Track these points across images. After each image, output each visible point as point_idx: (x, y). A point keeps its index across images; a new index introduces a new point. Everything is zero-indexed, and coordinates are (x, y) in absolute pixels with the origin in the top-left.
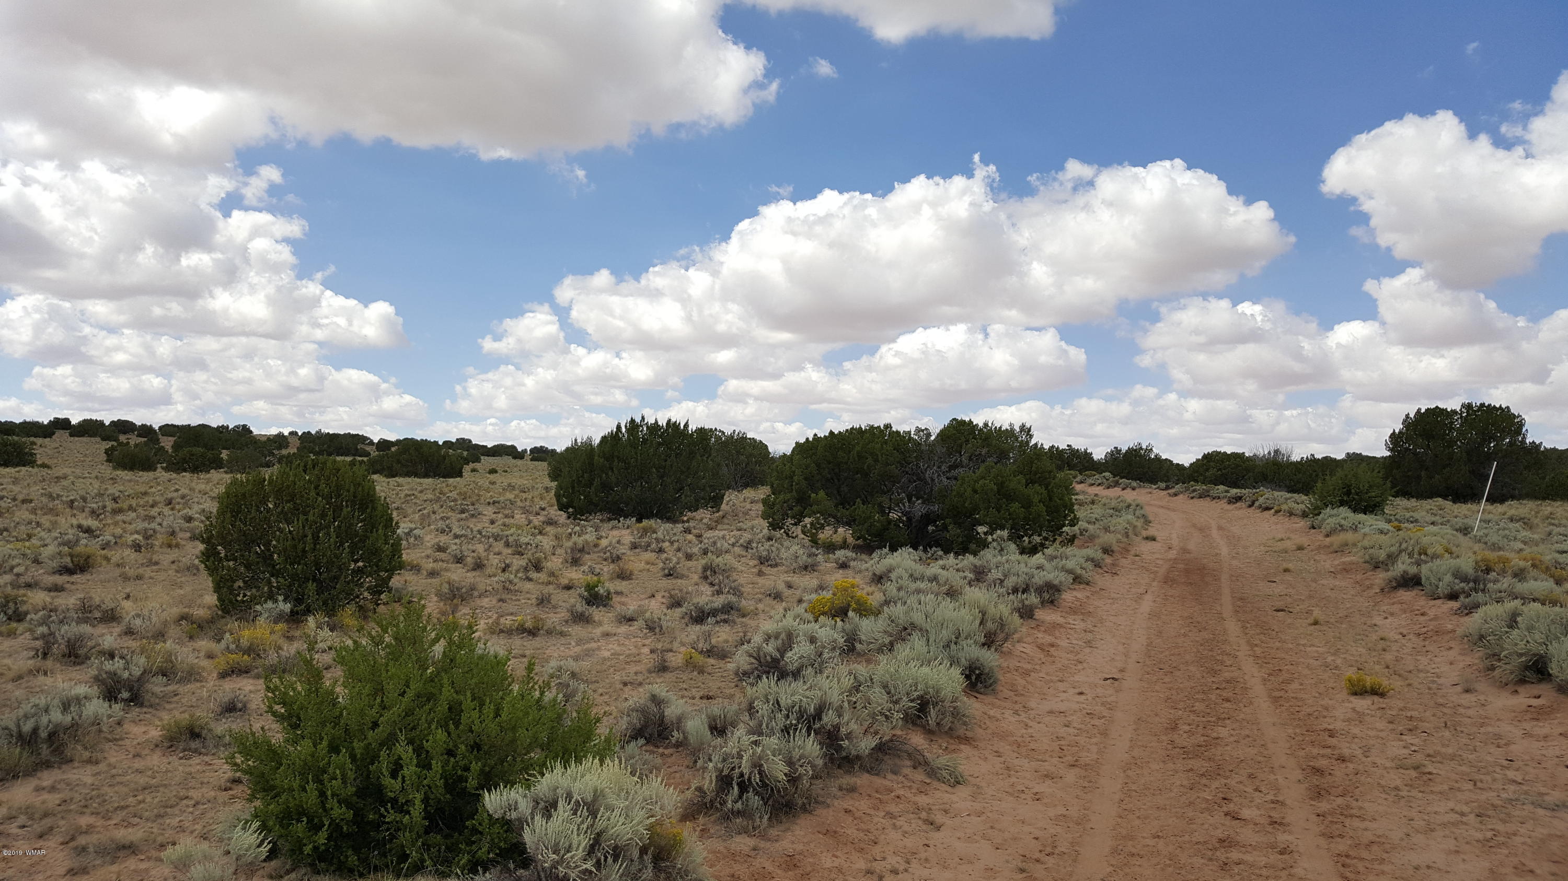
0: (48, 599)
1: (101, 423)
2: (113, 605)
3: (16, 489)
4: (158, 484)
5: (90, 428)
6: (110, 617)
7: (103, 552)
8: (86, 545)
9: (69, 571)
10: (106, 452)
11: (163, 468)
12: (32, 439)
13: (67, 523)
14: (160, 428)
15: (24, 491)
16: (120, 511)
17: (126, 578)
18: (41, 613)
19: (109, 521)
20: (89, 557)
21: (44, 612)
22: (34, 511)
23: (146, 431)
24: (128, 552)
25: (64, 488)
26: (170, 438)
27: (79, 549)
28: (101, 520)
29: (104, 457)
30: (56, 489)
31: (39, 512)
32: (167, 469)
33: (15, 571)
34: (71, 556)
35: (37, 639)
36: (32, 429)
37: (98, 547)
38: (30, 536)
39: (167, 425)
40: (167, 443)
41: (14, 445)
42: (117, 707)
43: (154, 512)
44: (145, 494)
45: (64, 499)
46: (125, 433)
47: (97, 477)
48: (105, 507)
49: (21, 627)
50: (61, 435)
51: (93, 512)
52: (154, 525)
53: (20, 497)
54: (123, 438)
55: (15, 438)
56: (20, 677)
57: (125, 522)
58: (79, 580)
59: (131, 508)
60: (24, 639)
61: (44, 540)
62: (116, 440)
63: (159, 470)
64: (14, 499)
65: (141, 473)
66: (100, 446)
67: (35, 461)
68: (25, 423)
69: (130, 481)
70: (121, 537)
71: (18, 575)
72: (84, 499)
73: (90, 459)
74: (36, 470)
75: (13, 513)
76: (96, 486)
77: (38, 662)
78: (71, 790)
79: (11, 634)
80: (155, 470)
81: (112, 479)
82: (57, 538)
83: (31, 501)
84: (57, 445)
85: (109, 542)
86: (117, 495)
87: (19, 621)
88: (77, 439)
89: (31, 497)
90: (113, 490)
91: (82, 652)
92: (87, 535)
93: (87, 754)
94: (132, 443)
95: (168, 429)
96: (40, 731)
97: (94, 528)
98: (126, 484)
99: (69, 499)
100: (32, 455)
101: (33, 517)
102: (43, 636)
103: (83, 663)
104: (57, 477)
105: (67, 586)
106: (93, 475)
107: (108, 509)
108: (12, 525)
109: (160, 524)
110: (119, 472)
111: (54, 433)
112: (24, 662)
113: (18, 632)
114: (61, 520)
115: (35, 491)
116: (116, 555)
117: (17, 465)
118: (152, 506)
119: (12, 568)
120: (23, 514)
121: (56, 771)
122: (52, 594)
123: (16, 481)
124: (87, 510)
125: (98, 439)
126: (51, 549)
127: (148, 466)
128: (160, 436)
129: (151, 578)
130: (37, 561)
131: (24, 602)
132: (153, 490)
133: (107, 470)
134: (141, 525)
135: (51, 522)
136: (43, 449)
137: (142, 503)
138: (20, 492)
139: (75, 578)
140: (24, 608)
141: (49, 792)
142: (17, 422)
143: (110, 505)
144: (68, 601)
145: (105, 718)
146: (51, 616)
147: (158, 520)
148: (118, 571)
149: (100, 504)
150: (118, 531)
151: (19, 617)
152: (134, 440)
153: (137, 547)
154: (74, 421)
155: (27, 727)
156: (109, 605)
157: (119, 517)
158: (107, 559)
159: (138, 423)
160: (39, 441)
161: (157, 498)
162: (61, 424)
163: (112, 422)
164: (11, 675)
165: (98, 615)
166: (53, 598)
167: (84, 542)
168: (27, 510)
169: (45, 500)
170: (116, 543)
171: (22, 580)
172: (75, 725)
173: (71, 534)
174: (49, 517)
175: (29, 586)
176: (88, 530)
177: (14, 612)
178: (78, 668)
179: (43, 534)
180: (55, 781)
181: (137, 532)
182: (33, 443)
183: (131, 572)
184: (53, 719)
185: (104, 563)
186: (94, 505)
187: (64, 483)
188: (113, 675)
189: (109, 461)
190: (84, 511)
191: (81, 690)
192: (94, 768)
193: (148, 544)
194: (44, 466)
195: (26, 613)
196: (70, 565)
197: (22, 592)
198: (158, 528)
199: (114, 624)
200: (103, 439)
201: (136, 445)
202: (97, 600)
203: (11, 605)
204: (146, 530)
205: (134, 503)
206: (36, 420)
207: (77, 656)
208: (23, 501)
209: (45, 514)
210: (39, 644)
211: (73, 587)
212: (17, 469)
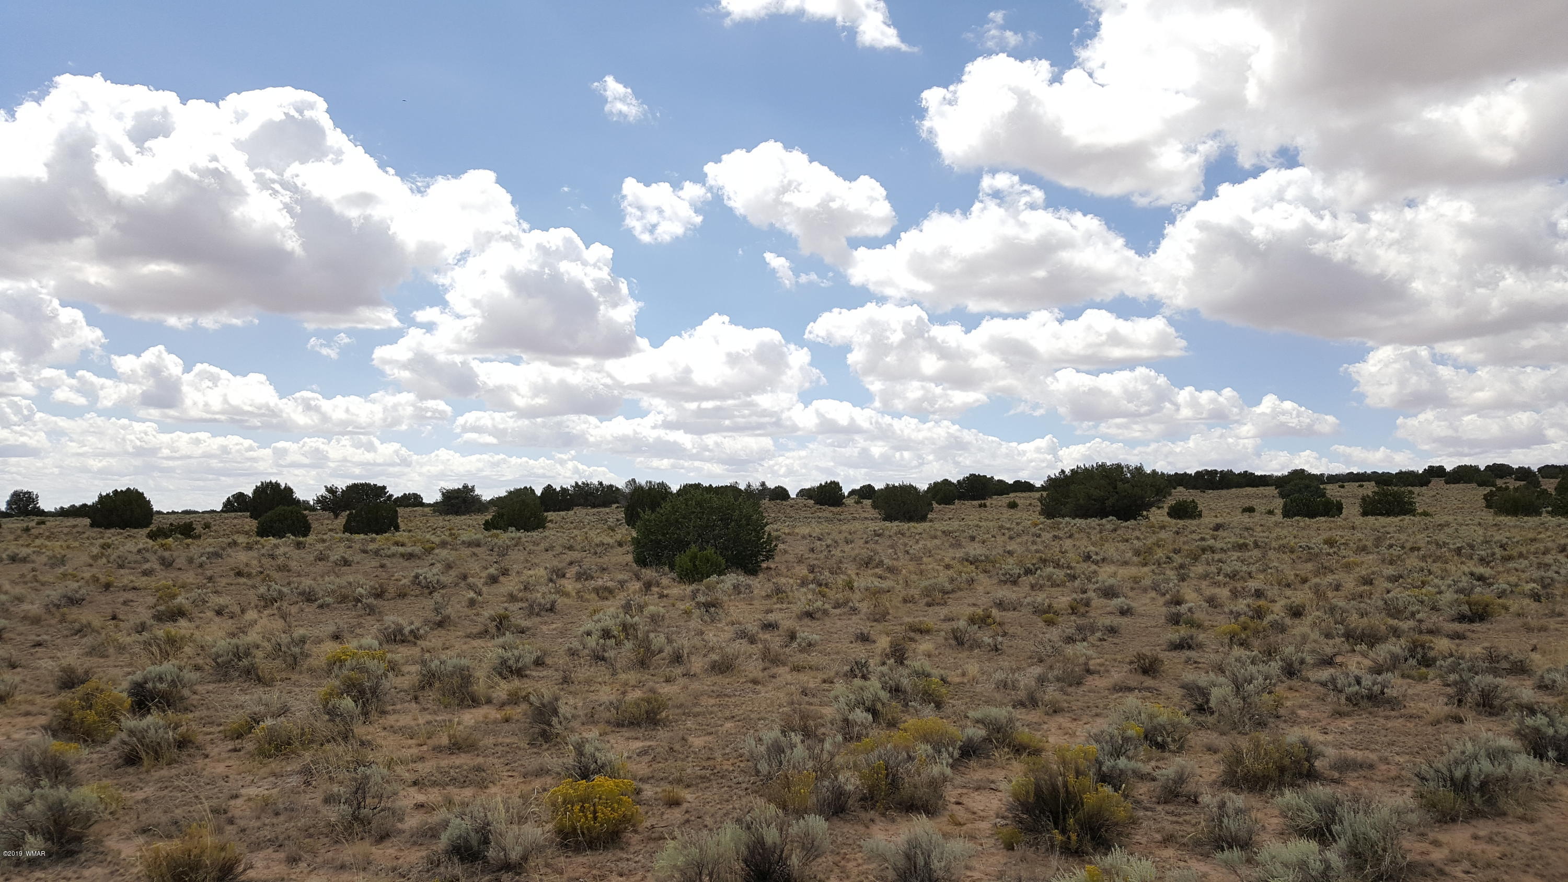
0: (1454, 647)
1: (1475, 469)
2: (1521, 657)
3: (1403, 537)
4: (1547, 529)
5: (1465, 475)
6: (1520, 669)
7: (1500, 601)
8: (1481, 593)
9: (1471, 621)
10: (1486, 497)
11: (1548, 512)
12: (1410, 488)
13: (1460, 570)
14: (1540, 470)
15: (1411, 540)
16: (1510, 558)
17: (1529, 629)
18: (1450, 660)
19: (1501, 569)
20: (1487, 606)
21: (1452, 659)
22: (1424, 558)
23: (1524, 473)
24: (1526, 601)
25: (1449, 535)
26: (1552, 480)
27: (1475, 597)
28: (1492, 568)
29: (1483, 503)
30: (1442, 537)
31: (1428, 560)
32: (1553, 513)
33: (1418, 616)
34: (1469, 603)
35: (1449, 685)
36: (1407, 478)
37: (1493, 595)
38: (1424, 583)
39: (1547, 466)
40: (1550, 485)
41: (1394, 494)
42: (1547, 765)
43: (1548, 559)
44: (1533, 540)
45: (1451, 546)
46: (1502, 478)
47: (1480, 524)
48: (1493, 554)
49: (1431, 673)
50: (1437, 483)
51: (1482, 560)
52: (1550, 574)
53: (1408, 545)
54: (1500, 482)
55: (1396, 489)
56: (1438, 722)
57: (1517, 570)
58: (1479, 629)
59: (1521, 555)
60: (1434, 684)
61: (1439, 587)
62: (1494, 485)
63: (1544, 515)
64: (1403, 547)
65: (1526, 518)
66: (1476, 493)
67: (1415, 510)
68: (1401, 473)
69: (1515, 527)
70: (1516, 585)
71: (1420, 621)
72: (1472, 547)
73: (1468, 505)
74: (1417, 519)
75: (1403, 561)
76: (1480, 533)
77: (1453, 709)
78: (1509, 844)
79: (1423, 678)
80: (1540, 514)
81: (1495, 525)
82: (1449, 586)
83: (1419, 549)
84: (1434, 493)
85: (1505, 590)
86: (1504, 542)
87: (1428, 666)
88: (1453, 486)
89: (1417, 545)
90: (1499, 537)
91: (1496, 702)
92: (1481, 583)
93: (1520, 811)
94: (1511, 487)
95: (1548, 471)
96: (1472, 779)
97: (1487, 575)
98: (1512, 530)
99: (1456, 546)
100: (1411, 503)
101: (1424, 564)
102: (1455, 683)
103: (1497, 715)
104: (1439, 525)
105: (1468, 634)
106: (1477, 521)
107: (1498, 556)
108: (1406, 572)
109: (1557, 572)
110: (1501, 518)
111: (1430, 482)
112: (1440, 708)
113: (1429, 677)
114: (1451, 567)
115: (1421, 539)
116: (1514, 605)
117: (1396, 515)
118: (1544, 554)
119: (1413, 614)
120: (1413, 561)
121: (1490, 823)
122: (1457, 641)
123: (1401, 530)
124: (1475, 557)
125: (1474, 485)
126: (1449, 596)
127: (1531, 510)
128: (1540, 479)
129: (1557, 630)
130: (1435, 609)
131: (1433, 649)
132: (1542, 536)
133: (1489, 517)
134: (1537, 574)
135: (1441, 569)
136: (1422, 497)
137: (1532, 550)
138: (1407, 541)
139: (1476, 626)
140: (1431, 654)
141: (1488, 842)
142: (1394, 473)
143: (1498, 552)
144: (1474, 649)
145: (1537, 776)
146: (1460, 664)
147: (1554, 568)
148: (1519, 622)
149: (1489, 551)
150: (1513, 579)
151: (1427, 662)
152: (1512, 484)
153: (1536, 597)
154: (1448, 468)
155: (1459, 773)
156: (1516, 655)
157: (1511, 565)
158: (1506, 609)
159: (1515, 466)
160: (1416, 490)
161: (1549, 544)
162: (1436, 472)
163: (1488, 467)
164: (1429, 718)
165: (1505, 665)
166: (1458, 645)
167: (1478, 589)
168: (1418, 557)
169: (1433, 547)
170: (1512, 592)
171: (1424, 627)
172: (1505, 778)
173: (1465, 582)
174: (1439, 564)
175: (1430, 632)
176: (1481, 578)
177: (1423, 657)
178: (1494, 719)
179: (1436, 581)
180: (1491, 832)
181: (1534, 581)
182: (1411, 492)
183: (1534, 623)
184: (1484, 769)
185: (1503, 611)
186: (1483, 553)
187: (1446, 530)
188: (1537, 730)
189: (1489, 506)
190: (1472, 558)
191: (1506, 742)
192: (1529, 826)
193: (1548, 594)
194: (1425, 514)
195: (1434, 660)
196: (1469, 613)
197: (1427, 637)
198: (1555, 575)
199: (1526, 677)
200: (1480, 485)
201: (1516, 489)
202: (1503, 650)
203: (1419, 649)
204: (1542, 578)
205: (1524, 550)
206: (1411, 469)
207: (1491, 706)
208: (1413, 549)
209: (1434, 562)
210: (1450, 690)
211: (1474, 636)
212: (1400, 518)
